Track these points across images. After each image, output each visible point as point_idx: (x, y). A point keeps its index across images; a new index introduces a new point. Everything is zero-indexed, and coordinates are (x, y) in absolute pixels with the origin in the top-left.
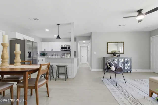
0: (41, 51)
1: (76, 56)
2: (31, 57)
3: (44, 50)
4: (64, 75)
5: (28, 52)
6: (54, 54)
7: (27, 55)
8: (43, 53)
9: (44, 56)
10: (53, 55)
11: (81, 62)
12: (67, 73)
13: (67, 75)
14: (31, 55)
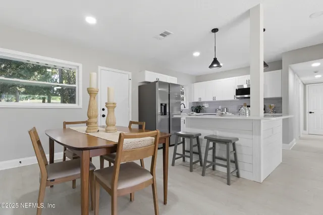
0: (193, 101)
1: (281, 113)
2: (168, 114)
3: (197, 101)
4: (226, 166)
5: (161, 105)
6: (220, 107)
7: (159, 111)
8: (197, 107)
9: (199, 112)
10: (216, 110)
11: (305, 129)
12: (235, 162)
13: (237, 168)
14: (168, 111)
